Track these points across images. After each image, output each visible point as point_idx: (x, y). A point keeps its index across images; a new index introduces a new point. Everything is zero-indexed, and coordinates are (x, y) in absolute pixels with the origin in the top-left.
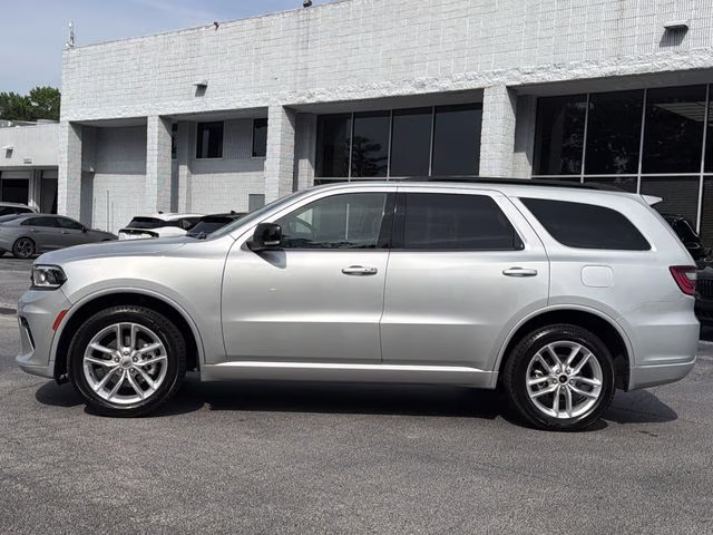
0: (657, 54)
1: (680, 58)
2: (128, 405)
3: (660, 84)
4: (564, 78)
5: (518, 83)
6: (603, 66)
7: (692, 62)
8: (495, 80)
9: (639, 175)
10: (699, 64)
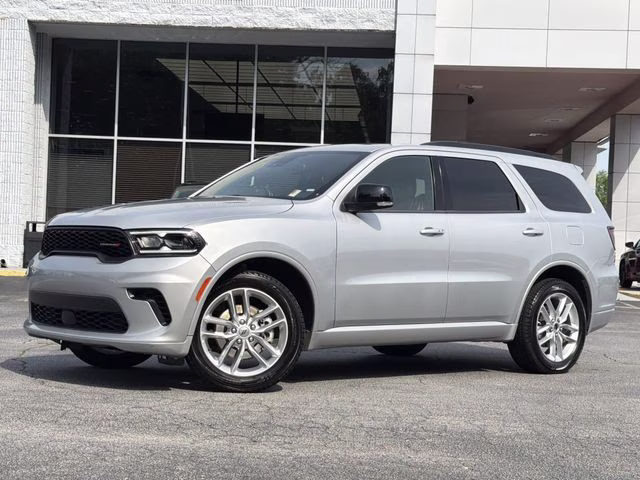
0: (219, 7)
1: (244, 15)
2: (249, 377)
3: (208, 39)
4: (106, 20)
5: (45, 19)
6: (154, 12)
7: (256, 21)
8: (12, 10)
9: (184, 140)
10: (263, 23)
